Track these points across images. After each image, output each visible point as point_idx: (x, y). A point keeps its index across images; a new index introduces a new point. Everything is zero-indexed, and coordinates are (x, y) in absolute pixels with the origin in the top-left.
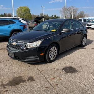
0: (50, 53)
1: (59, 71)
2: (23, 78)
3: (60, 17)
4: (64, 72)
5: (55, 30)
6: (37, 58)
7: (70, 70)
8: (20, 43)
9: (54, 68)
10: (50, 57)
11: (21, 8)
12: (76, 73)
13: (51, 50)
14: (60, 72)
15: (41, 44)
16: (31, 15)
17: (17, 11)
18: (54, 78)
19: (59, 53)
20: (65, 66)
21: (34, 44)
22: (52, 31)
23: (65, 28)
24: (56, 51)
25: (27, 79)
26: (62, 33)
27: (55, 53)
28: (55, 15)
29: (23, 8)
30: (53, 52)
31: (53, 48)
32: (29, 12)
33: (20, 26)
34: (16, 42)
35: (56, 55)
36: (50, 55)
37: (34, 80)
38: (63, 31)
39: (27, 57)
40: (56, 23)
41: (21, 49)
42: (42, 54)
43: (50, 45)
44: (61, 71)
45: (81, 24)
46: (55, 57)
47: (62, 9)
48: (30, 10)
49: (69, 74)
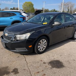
0: (39, 45)
1: (45, 64)
2: (8, 69)
3: (58, 11)
4: (50, 66)
5: (46, 23)
6: (25, 49)
7: (57, 64)
8: (11, 34)
9: (41, 61)
10: (39, 49)
11: (26, 3)
12: (61, 69)
13: (40, 43)
14: (46, 66)
15: (30, 36)
16: (34, 9)
17: (23, 6)
18: (39, 72)
19: (49, 45)
20: (52, 59)
21: (24, 36)
22: (44, 24)
23: (57, 21)
24: (45, 43)
25: (12, 71)
26: (54, 26)
27: (45, 45)
28: (54, 9)
29: (28, 3)
30: (43, 44)
31: (42, 41)
32: (33, 7)
33: (20, 18)
34: (8, 33)
35: (45, 47)
36: (39, 47)
37: (18, 73)
38: (54, 24)
39: (16, 48)
40: (50, 16)
41: (11, 40)
42: (31, 46)
43: (39, 38)
44: (47, 64)
45: (74, 17)
46: (44, 49)
47: (60, 5)
48: (33, 5)
49: (54, 69)
